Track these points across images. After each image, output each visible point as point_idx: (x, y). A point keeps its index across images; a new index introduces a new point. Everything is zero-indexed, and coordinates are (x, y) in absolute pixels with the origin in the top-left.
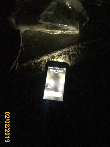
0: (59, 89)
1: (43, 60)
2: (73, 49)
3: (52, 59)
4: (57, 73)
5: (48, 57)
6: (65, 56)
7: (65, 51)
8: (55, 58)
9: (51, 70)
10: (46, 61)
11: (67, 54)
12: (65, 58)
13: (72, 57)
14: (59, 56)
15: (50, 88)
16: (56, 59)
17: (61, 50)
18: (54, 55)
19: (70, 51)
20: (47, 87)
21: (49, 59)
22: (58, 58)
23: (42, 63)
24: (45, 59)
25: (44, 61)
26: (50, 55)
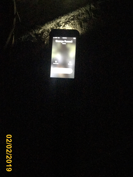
0: (68, 64)
1: (45, 30)
2: (84, 12)
3: (57, 27)
4: (65, 44)
5: (52, 26)
6: (74, 22)
7: (74, 15)
8: (61, 26)
9: (57, 41)
10: (49, 30)
11: (76, 19)
12: (74, 25)
13: (83, 23)
14: (66, 23)
15: (58, 64)
16: (63, 27)
17: (68, 14)
18: (59, 22)
19: (80, 15)
20: (54, 63)
21: (53, 27)
22: (65, 25)
23: (44, 33)
24: (48, 28)
25: (47, 30)
26: (54, 22)
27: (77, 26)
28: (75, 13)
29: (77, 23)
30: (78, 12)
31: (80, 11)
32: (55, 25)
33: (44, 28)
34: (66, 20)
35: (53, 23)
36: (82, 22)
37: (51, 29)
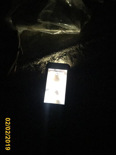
1: (42, 62)
2: (74, 50)
3: (52, 60)
5: (48, 59)
6: (66, 57)
7: (66, 52)
8: (56, 59)
10: (46, 63)
11: (68, 55)
12: (66, 59)
14: (60, 57)
17: (62, 51)
19: (71, 52)
22: (58, 59)
24: (45, 61)
27: (68, 60)
28: (68, 50)
29: (68, 58)
30: (70, 49)
31: (71, 49)
32: (50, 59)
33: (42, 60)
34: (60, 55)
35: (49, 57)
36: (73, 57)
37: (48, 61)
